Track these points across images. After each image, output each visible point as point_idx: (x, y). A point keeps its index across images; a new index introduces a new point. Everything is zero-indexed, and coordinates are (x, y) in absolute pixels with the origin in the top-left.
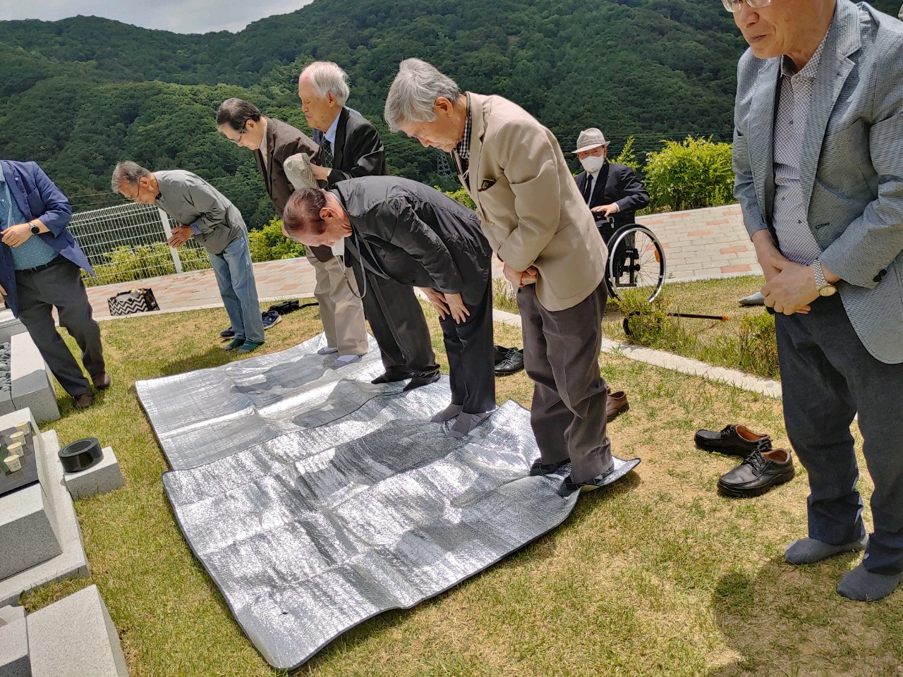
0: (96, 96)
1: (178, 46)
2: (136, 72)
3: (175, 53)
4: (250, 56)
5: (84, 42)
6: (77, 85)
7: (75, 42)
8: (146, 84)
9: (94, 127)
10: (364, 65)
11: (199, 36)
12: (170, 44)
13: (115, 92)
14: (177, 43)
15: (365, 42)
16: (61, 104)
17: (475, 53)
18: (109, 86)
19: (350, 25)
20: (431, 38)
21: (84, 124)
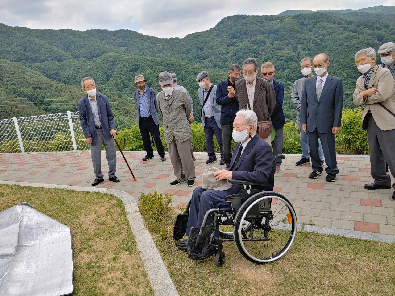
0: (124, 61)
1: (158, 43)
2: (140, 52)
3: (157, 45)
4: (186, 48)
5: (123, 39)
6: (118, 56)
7: (120, 39)
8: (143, 57)
9: (121, 73)
10: (232, 54)
11: (167, 39)
12: (155, 42)
13: (131, 59)
14: (158, 41)
15: (234, 44)
16: (111, 63)
17: (281, 51)
18: (129, 57)
19: (228, 37)
20: (263, 44)
21: (118, 71)
